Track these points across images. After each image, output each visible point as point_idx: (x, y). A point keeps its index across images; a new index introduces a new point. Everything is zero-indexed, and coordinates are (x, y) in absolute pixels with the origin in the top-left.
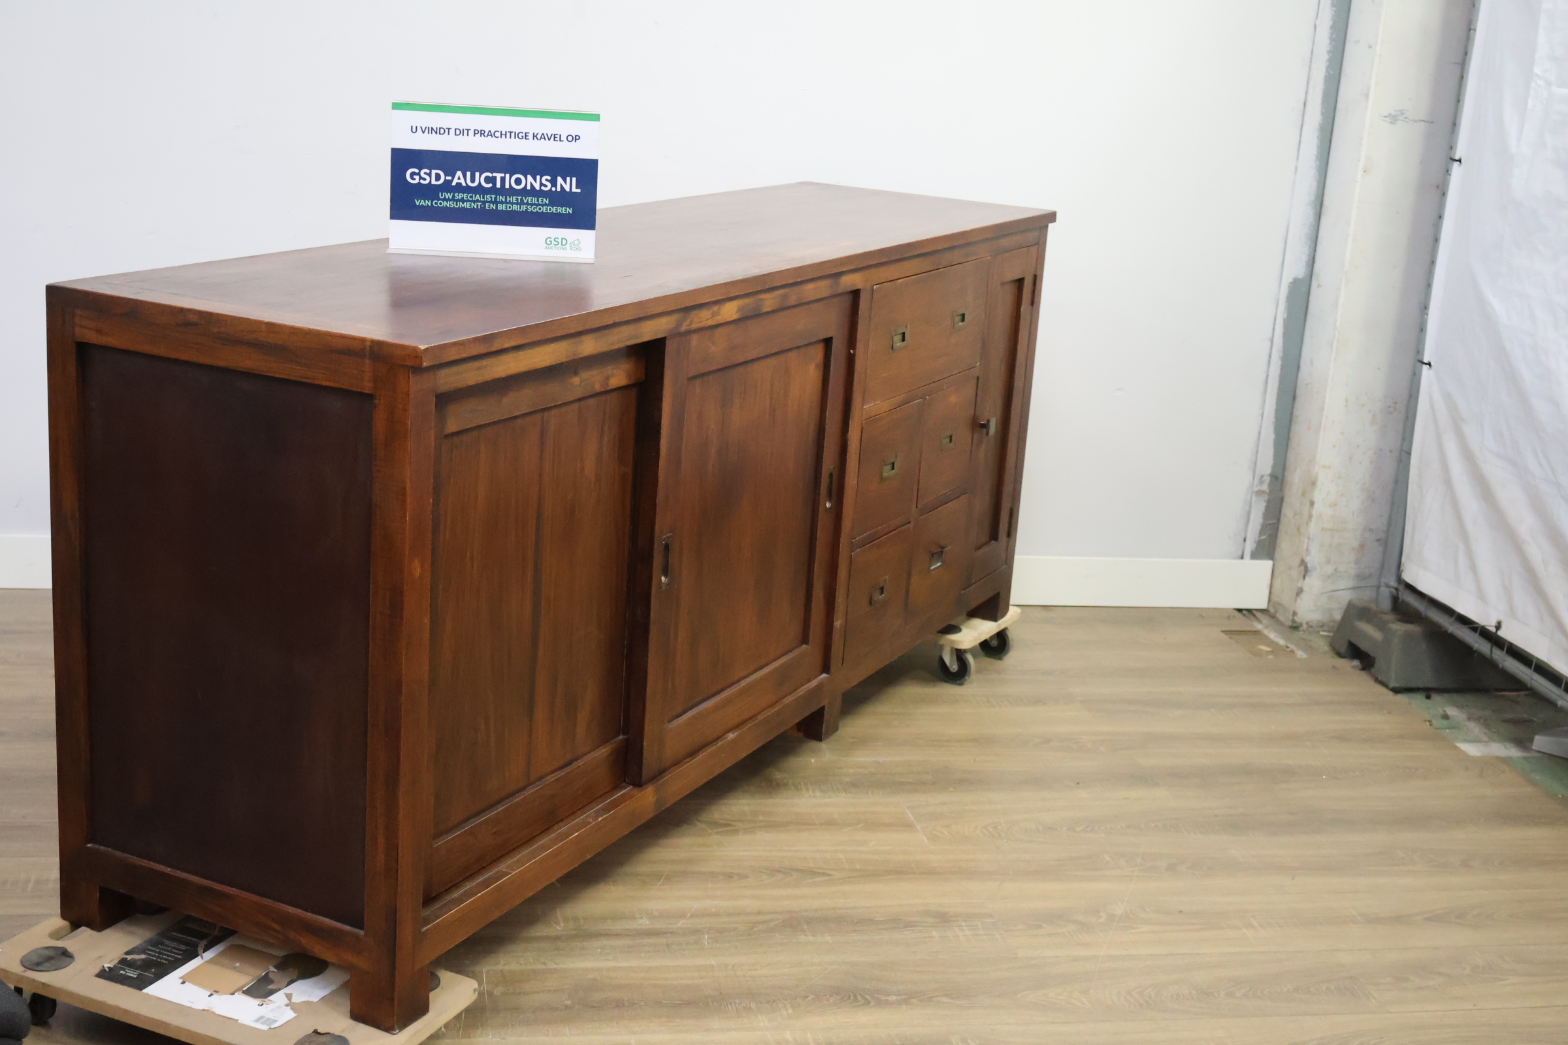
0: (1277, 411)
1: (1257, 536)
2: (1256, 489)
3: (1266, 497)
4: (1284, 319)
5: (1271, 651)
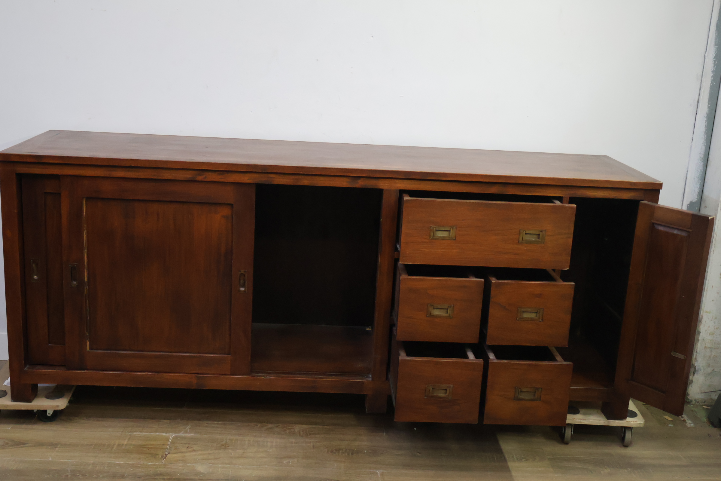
5: (672, 421)
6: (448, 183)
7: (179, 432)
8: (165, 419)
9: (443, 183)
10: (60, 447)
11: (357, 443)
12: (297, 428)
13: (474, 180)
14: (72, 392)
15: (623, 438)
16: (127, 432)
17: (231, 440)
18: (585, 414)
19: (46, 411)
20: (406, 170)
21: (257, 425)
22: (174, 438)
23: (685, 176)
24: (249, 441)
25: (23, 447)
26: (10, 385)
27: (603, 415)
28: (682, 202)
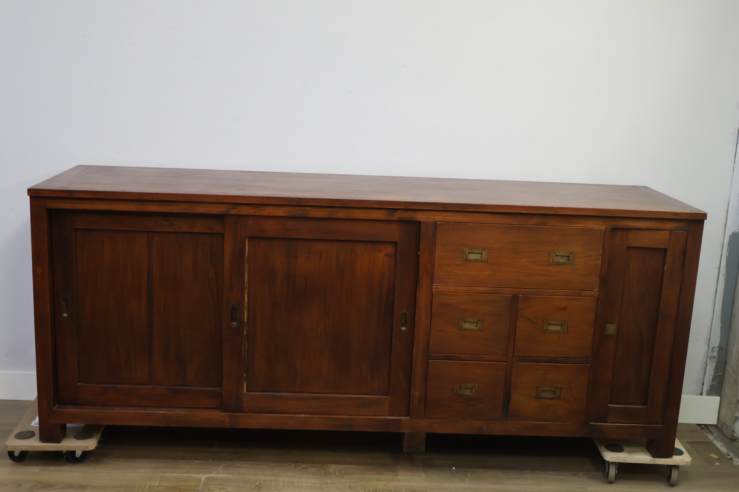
0: (722, 310)
1: (711, 383)
2: (709, 355)
3: (716, 360)
4: (727, 256)
5: (719, 459)
6: (486, 215)
7: (211, 472)
8: (196, 459)
9: (483, 215)
10: (89, 490)
11: (394, 483)
12: (333, 468)
13: (513, 212)
14: (101, 432)
15: (669, 477)
16: (158, 473)
17: (266, 481)
18: (629, 452)
19: (75, 452)
20: (444, 202)
21: (291, 465)
22: (207, 479)
23: (727, 206)
24: (284, 481)
25: (53, 489)
26: (38, 426)
27: (649, 454)
28: (724, 233)
